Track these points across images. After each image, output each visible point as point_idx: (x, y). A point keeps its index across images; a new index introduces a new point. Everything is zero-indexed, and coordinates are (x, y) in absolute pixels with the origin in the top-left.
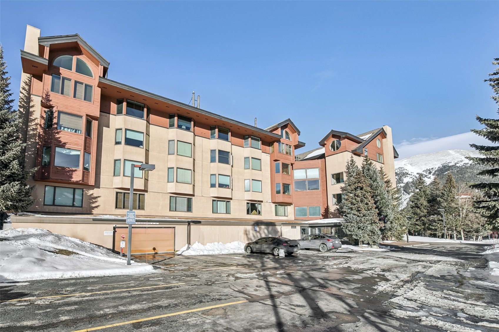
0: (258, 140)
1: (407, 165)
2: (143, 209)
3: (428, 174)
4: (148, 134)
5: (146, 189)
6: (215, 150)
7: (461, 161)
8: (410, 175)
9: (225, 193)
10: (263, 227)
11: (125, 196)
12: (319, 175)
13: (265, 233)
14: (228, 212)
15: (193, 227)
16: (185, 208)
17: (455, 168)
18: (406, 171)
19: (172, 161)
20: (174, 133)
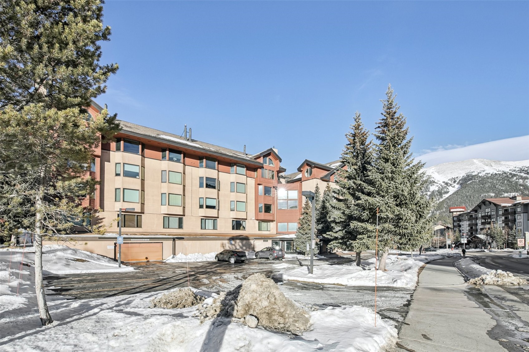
0: (243, 167)
1: (435, 173)
2: (141, 227)
3: (452, 183)
4: (143, 166)
5: (142, 212)
6: (203, 177)
7: (484, 171)
8: (436, 183)
9: (212, 213)
10: (238, 241)
11: (126, 217)
12: (298, 196)
13: (239, 245)
14: (215, 228)
15: (177, 242)
16: (177, 226)
17: (477, 177)
18: (433, 179)
19: (165, 188)
20: (165, 165)
